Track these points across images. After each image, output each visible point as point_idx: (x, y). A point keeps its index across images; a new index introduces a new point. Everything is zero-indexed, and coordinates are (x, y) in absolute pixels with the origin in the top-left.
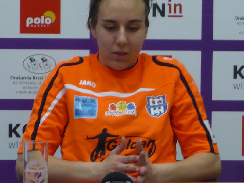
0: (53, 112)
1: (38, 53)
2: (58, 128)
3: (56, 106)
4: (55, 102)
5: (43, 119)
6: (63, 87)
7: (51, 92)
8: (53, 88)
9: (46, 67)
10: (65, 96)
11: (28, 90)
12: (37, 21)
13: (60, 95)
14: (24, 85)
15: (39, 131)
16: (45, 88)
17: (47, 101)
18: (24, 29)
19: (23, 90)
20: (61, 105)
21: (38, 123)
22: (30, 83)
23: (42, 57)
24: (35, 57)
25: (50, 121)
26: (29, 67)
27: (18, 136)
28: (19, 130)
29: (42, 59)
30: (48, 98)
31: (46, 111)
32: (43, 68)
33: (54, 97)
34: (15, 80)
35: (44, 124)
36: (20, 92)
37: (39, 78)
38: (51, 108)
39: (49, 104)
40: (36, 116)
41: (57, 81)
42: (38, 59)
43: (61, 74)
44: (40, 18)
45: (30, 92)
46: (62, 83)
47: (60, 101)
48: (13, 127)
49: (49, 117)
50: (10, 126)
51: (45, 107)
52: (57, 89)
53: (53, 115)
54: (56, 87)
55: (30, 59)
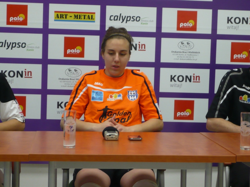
0: (80, 98)
1: (73, 67)
2: (83, 106)
3: (82, 95)
4: (82, 93)
5: (75, 101)
6: (86, 86)
7: (80, 88)
8: (81, 86)
9: (77, 74)
10: (87, 90)
11: (67, 85)
12: (73, 51)
13: (84, 90)
14: (66, 83)
15: (73, 107)
16: (77, 86)
17: (78, 92)
18: (66, 55)
19: (65, 85)
20: (85, 95)
21: (72, 103)
22: (69, 82)
23: (75, 69)
24: (71, 69)
25: (78, 102)
26: (68, 74)
27: (62, 108)
28: (63, 105)
29: (75, 70)
30: (78, 91)
31: (77, 97)
32: (75, 74)
33: (81, 91)
34: (61, 80)
35: (76, 103)
36: (63, 86)
37: (73, 80)
38: (79, 96)
39: (79, 94)
40: (72, 99)
41: (83, 82)
42: (73, 70)
43: (85, 79)
44: (74, 49)
45: (68, 86)
46: (86, 83)
47: (84, 93)
48: (60, 103)
49: (78, 100)
50: (58, 103)
51: (77, 95)
52: (83, 87)
53: (80, 100)
54: (83, 86)
55: (69, 70)
